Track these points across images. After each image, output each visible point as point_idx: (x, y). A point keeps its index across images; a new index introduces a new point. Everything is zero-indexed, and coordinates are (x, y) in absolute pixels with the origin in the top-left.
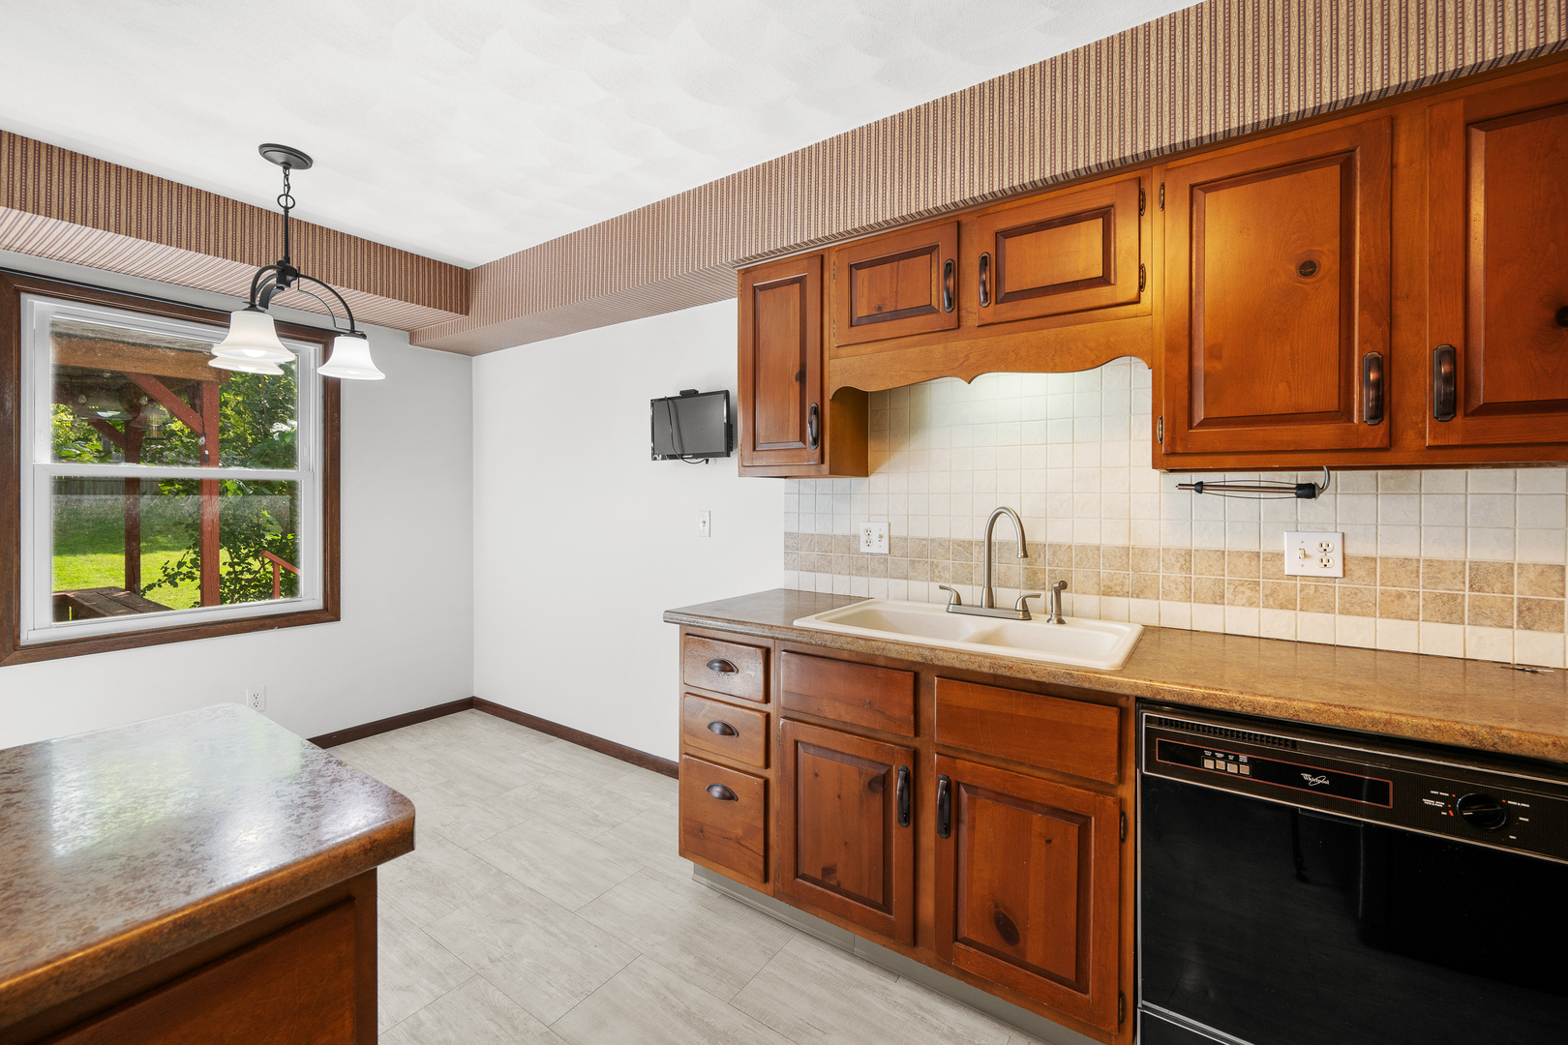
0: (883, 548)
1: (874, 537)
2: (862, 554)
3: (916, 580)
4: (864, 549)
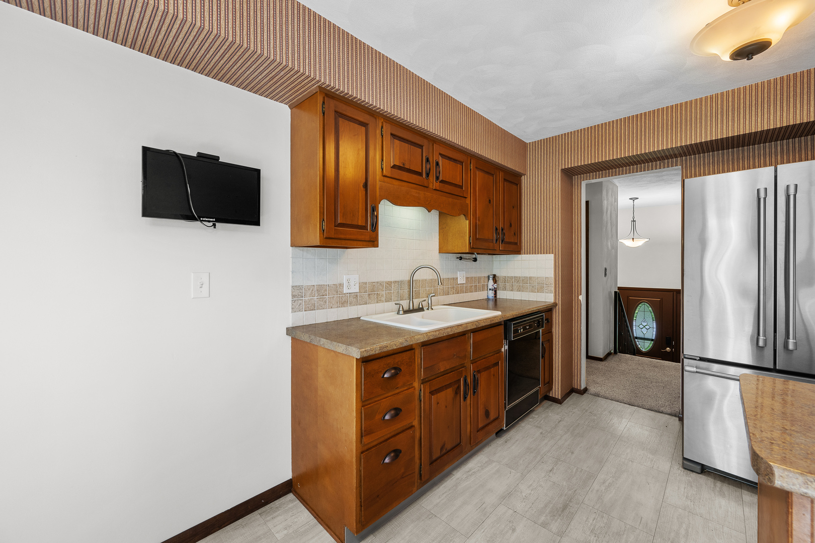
0: (355, 289)
1: (352, 283)
2: (345, 294)
3: (371, 304)
4: (345, 291)
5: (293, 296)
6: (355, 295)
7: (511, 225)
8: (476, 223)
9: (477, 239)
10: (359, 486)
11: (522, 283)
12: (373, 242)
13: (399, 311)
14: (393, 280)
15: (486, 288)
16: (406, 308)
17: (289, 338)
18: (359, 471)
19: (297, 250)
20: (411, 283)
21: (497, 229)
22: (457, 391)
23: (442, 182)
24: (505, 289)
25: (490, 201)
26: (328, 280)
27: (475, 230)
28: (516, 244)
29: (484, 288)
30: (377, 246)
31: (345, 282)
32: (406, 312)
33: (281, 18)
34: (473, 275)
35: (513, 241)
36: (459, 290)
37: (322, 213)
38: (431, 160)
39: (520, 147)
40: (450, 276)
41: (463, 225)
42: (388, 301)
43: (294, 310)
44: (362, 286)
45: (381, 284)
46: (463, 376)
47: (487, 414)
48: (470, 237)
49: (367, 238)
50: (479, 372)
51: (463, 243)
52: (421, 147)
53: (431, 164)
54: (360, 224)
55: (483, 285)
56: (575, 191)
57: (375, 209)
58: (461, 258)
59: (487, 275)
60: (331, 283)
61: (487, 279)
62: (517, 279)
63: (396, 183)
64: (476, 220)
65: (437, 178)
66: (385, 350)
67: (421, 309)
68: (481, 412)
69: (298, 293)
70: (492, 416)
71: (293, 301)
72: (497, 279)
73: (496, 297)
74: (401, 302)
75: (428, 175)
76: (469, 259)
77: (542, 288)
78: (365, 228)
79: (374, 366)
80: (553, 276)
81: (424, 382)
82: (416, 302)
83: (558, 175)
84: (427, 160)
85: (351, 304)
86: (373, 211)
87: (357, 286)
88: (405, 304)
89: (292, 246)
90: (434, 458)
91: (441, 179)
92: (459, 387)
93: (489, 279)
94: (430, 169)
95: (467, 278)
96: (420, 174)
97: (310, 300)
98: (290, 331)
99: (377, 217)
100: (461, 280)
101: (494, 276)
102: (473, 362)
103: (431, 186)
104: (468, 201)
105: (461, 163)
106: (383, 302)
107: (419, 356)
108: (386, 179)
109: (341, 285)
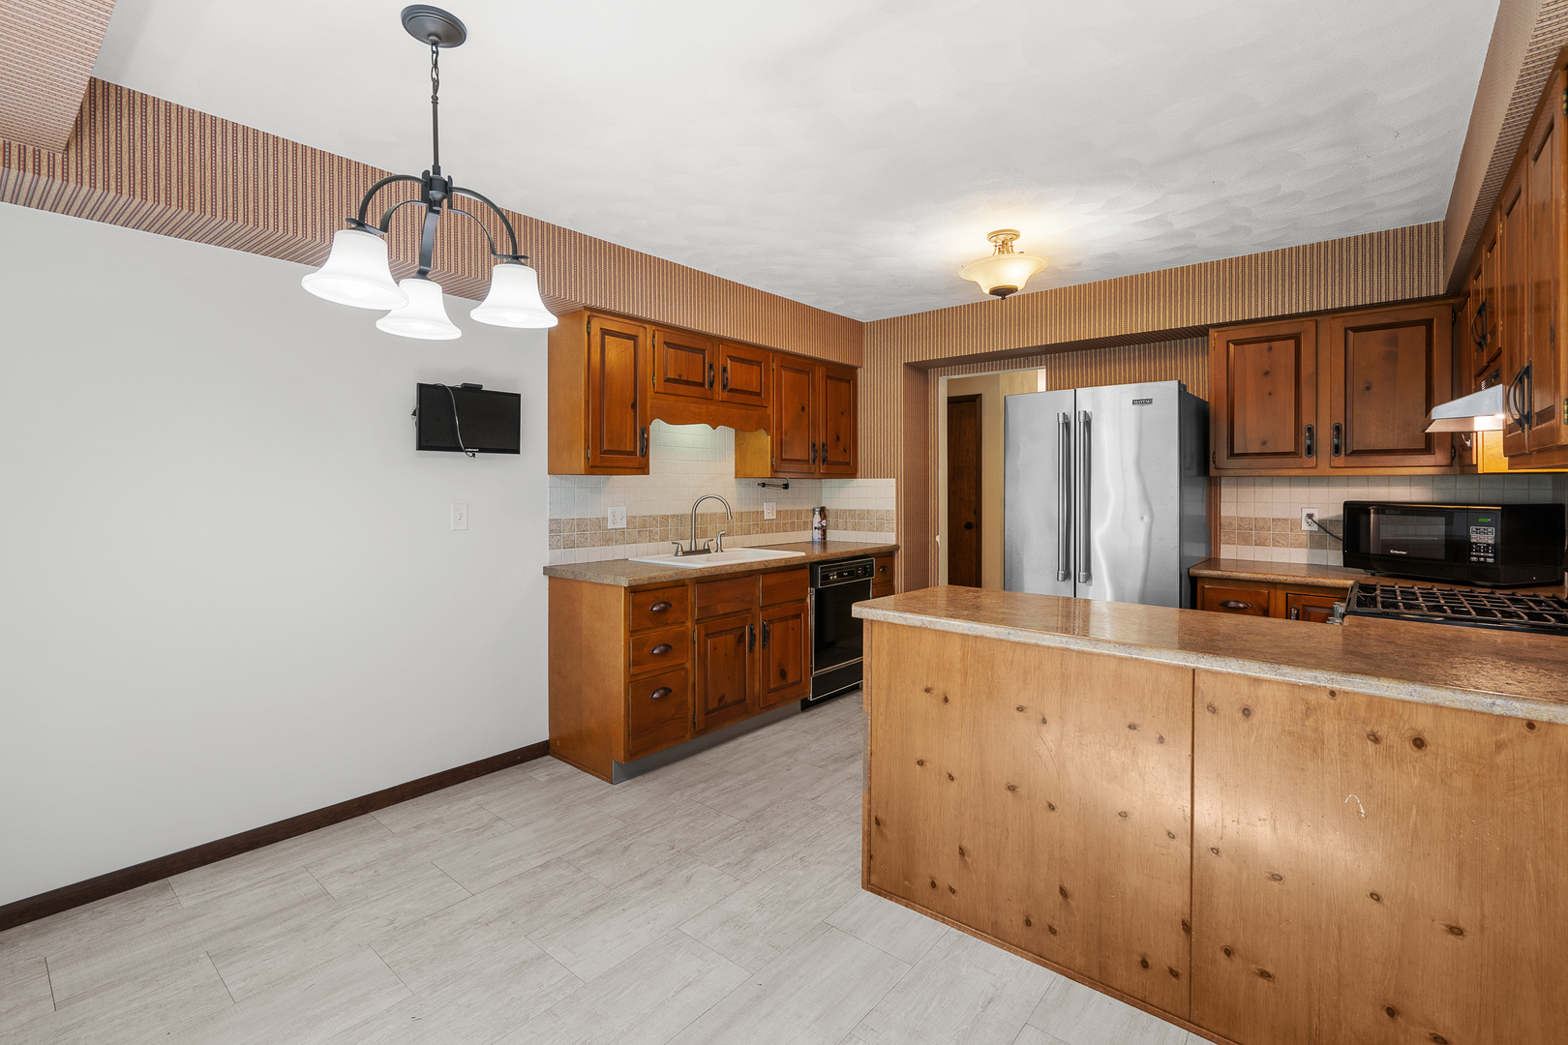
5: (551, 531)
6: (622, 532)
7: (838, 439)
8: (781, 439)
9: (783, 460)
10: (627, 715)
11: (858, 519)
12: (643, 469)
13: (677, 551)
14: (670, 513)
15: (810, 526)
16: (687, 548)
17: (546, 578)
18: (626, 700)
19: (555, 477)
20: (694, 516)
21: (814, 445)
22: (741, 639)
23: (731, 390)
24: (836, 528)
25: (803, 408)
26: (591, 513)
27: (779, 448)
28: (848, 464)
29: (806, 526)
30: (647, 473)
31: (609, 515)
32: (685, 553)
33: (548, 250)
34: (789, 507)
35: (841, 460)
36: (766, 527)
37: (586, 440)
38: (715, 366)
39: (854, 330)
40: (753, 509)
41: (764, 441)
42: (665, 540)
43: (551, 547)
44: (631, 520)
45: (654, 518)
46: (749, 623)
47: (783, 674)
48: (772, 457)
49: (636, 465)
50: (771, 621)
51: (763, 464)
52: (702, 351)
53: (716, 370)
54: (628, 449)
55: (805, 523)
56: (931, 390)
57: (645, 431)
58: (764, 485)
59: (810, 508)
60: (593, 516)
61: (811, 514)
62: (852, 513)
63: (671, 398)
64: (781, 434)
65: (725, 387)
66: (653, 581)
67: (708, 551)
68: (773, 671)
69: (556, 528)
70: (791, 678)
71: (551, 537)
72: (827, 514)
73: (825, 539)
74: (681, 542)
75: (711, 384)
76: (778, 486)
77: (882, 524)
78: (633, 453)
79: (642, 598)
80: (895, 509)
81: (698, 621)
82: (701, 544)
83: (901, 370)
84: (711, 367)
85: (617, 542)
86: (643, 434)
87: (625, 520)
88: (686, 545)
89: (549, 474)
90: (710, 708)
91: (729, 387)
92: (743, 636)
93: (814, 514)
94: (714, 377)
95: (778, 512)
96: (702, 385)
97: (569, 536)
98: (546, 570)
99: (647, 440)
100: (769, 512)
101: (823, 511)
102: (763, 608)
103: (716, 397)
104: (769, 411)
105: (759, 364)
106: (657, 541)
107: (692, 594)
108: (658, 395)
109: (605, 519)
